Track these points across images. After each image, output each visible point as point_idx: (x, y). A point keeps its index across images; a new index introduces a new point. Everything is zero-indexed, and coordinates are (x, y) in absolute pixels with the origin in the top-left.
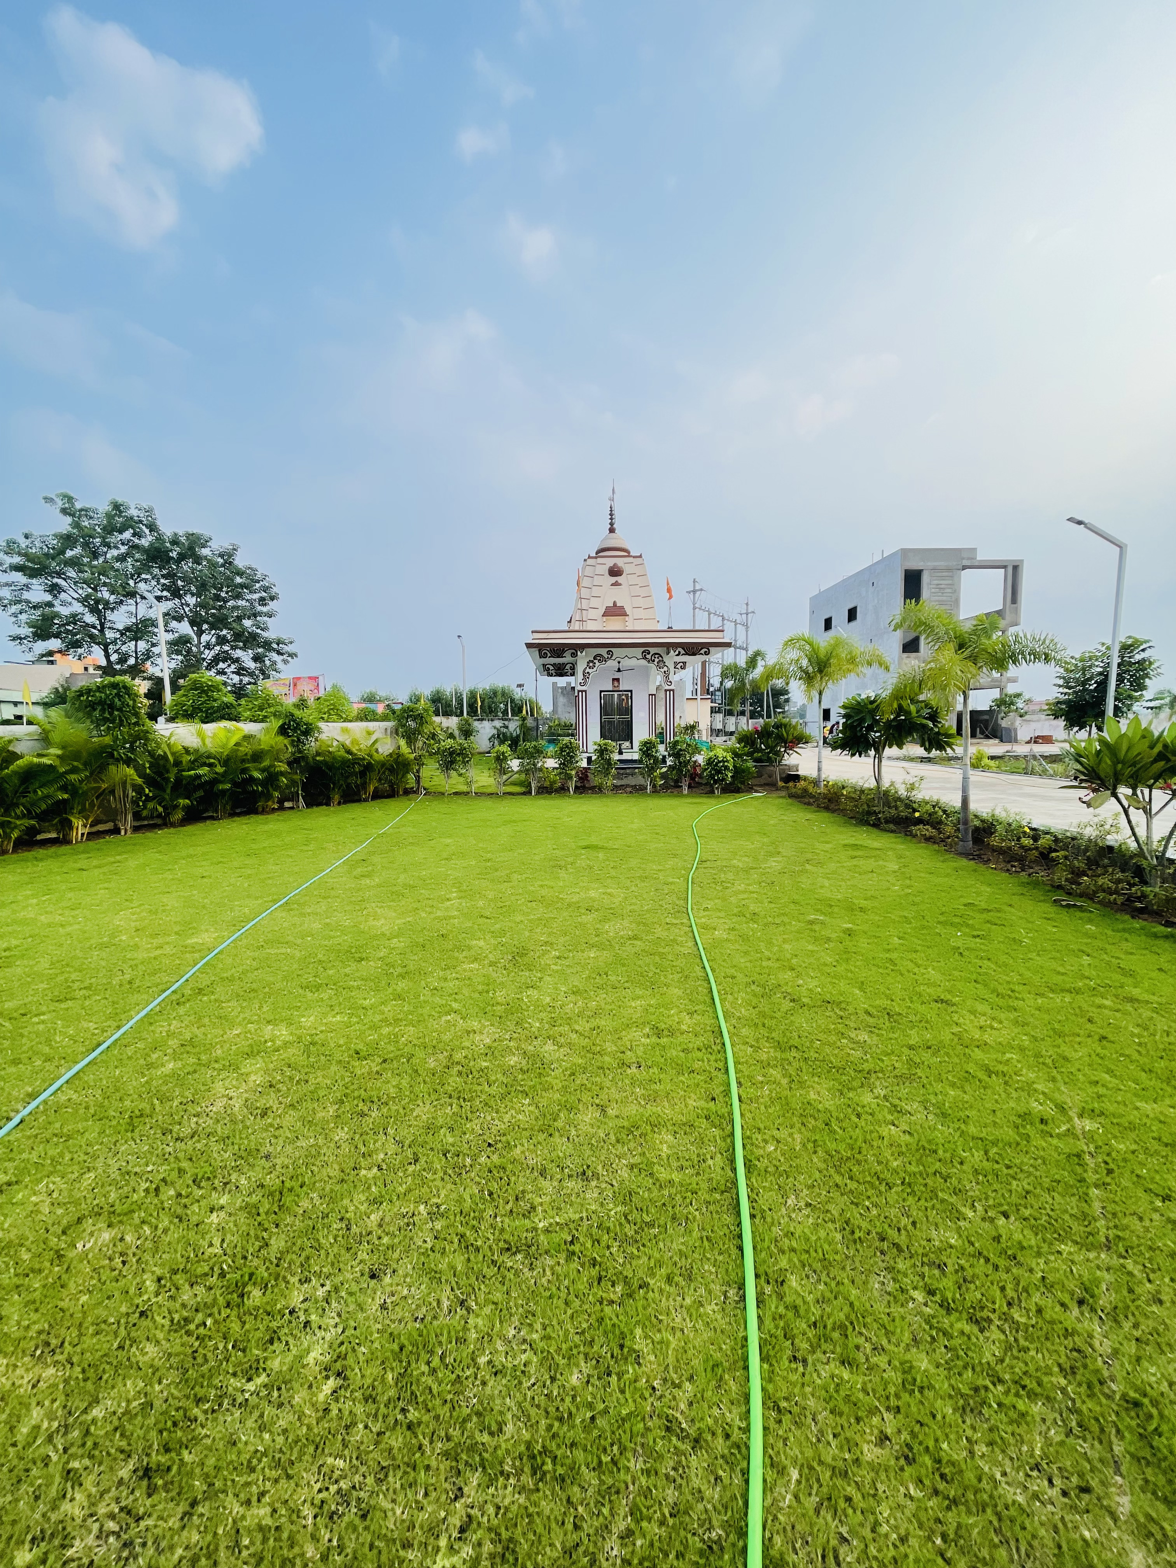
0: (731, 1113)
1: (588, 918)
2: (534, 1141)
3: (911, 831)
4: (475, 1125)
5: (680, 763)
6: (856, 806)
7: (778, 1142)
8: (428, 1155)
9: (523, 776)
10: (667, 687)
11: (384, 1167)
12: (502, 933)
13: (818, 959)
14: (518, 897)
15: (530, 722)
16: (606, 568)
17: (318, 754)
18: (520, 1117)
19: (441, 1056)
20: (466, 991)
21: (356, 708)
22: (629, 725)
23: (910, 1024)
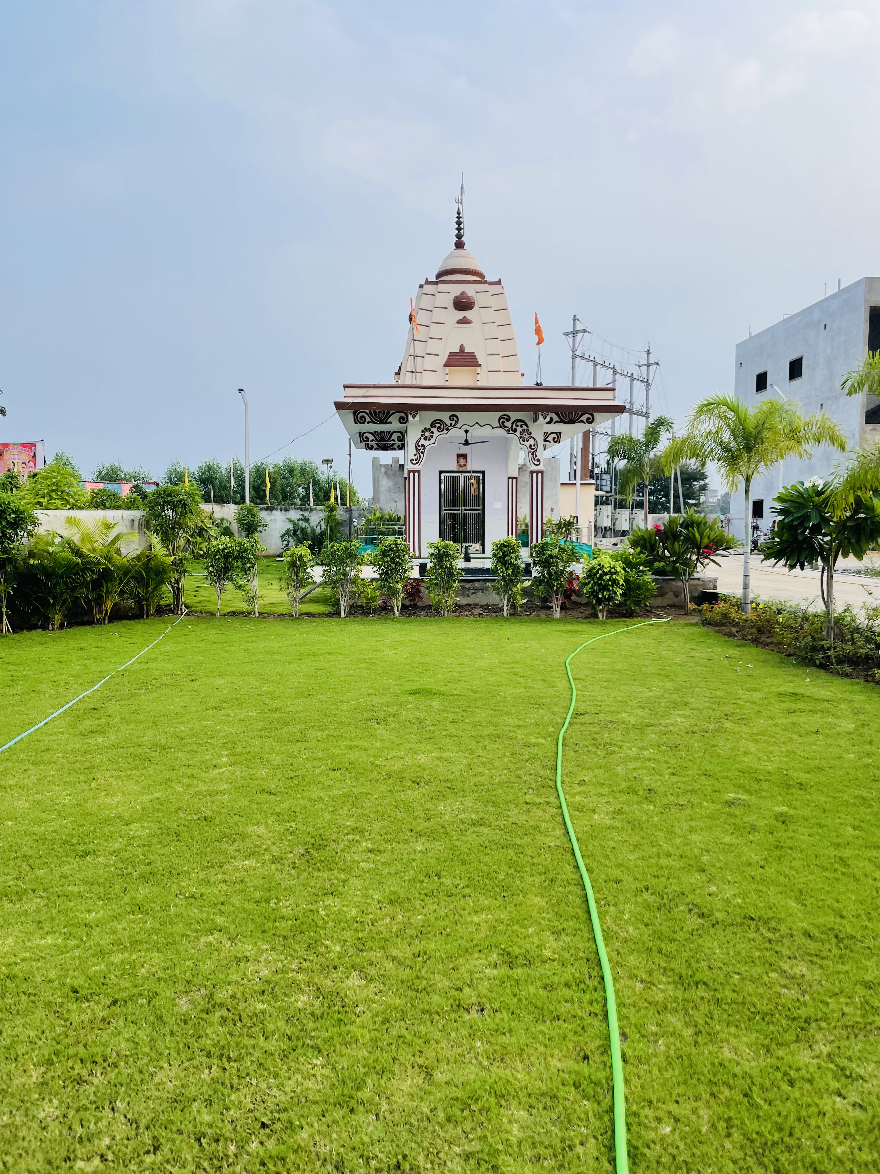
0: (610, 1079)
1: (415, 794)
2: (328, 1119)
3: (873, 676)
4: (244, 1097)
5: (550, 574)
6: (796, 639)
7: (677, 1120)
8: (173, 1141)
9: (329, 590)
10: (534, 468)
11: (110, 1157)
12: (293, 814)
13: (740, 856)
14: (316, 763)
15: (340, 513)
16: (451, 298)
17: (32, 555)
18: (310, 1084)
19: (197, 996)
20: (236, 899)
21: (89, 489)
22: (480, 520)
23: (867, 952)
